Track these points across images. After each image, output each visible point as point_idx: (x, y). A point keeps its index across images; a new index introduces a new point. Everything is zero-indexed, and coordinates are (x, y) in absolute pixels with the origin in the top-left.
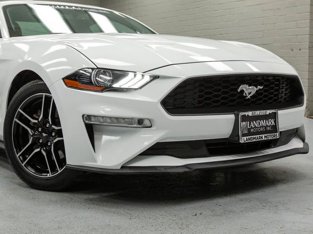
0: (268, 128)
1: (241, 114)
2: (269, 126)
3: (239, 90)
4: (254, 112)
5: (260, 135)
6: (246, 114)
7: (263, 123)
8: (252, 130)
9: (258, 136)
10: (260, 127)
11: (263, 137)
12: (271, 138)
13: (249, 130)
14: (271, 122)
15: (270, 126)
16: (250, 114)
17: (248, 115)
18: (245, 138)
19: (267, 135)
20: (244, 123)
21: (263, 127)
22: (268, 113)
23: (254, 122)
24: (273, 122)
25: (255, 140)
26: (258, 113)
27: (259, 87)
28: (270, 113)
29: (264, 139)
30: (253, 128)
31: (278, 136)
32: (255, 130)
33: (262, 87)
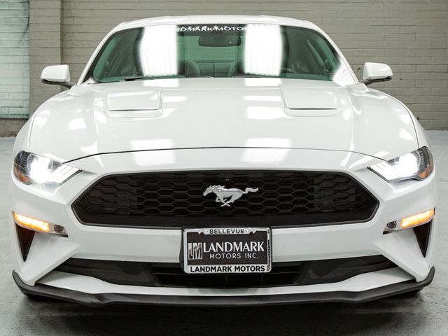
0: (249, 256)
1: (187, 231)
2: (250, 252)
3: (205, 194)
4: (214, 229)
5: (226, 266)
6: (199, 231)
7: (237, 246)
8: (212, 256)
9: (221, 266)
10: (232, 252)
11: (233, 269)
12: (250, 271)
13: (206, 255)
14: (256, 246)
15: (254, 251)
16: (207, 231)
17: (202, 234)
18: (194, 268)
19: (241, 266)
20: (195, 244)
21: (236, 252)
22: (248, 233)
23: (217, 244)
24: (260, 247)
25: (213, 272)
26: (222, 231)
27: (248, 190)
28: (251, 233)
29: (233, 271)
30: (215, 253)
31: (266, 268)
32: (218, 256)
33: (257, 190)
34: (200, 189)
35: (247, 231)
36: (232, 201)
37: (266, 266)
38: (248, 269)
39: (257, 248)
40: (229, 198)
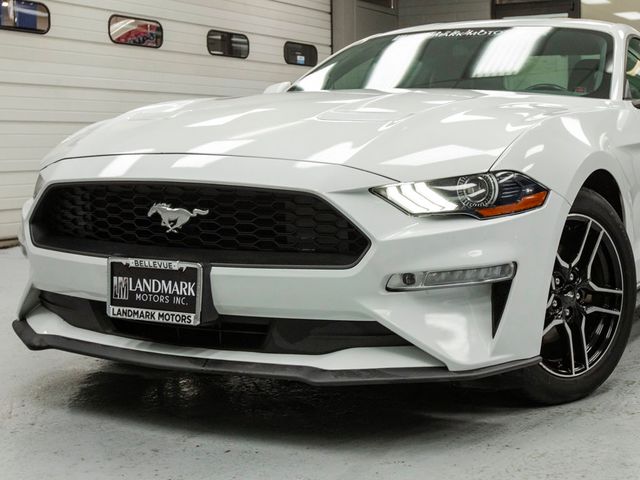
0: (178, 300)
1: (111, 260)
2: (179, 296)
3: (150, 214)
4: (139, 260)
5: (150, 311)
6: (124, 261)
7: (166, 286)
8: (138, 297)
9: (144, 311)
10: (159, 294)
11: (156, 316)
12: (175, 322)
13: (132, 294)
14: (186, 289)
15: (183, 295)
16: (131, 262)
17: (128, 265)
18: (116, 309)
19: (165, 312)
20: (120, 279)
21: (164, 295)
22: (176, 268)
23: (144, 280)
24: (191, 289)
25: (136, 318)
26: (148, 263)
27: (197, 211)
29: (157, 319)
30: (142, 293)
31: (194, 320)
32: (145, 297)
33: (207, 212)
34: (144, 207)
35: (176, 265)
36: (178, 225)
37: (193, 315)
38: (173, 318)
39: (187, 290)
40: (175, 222)
